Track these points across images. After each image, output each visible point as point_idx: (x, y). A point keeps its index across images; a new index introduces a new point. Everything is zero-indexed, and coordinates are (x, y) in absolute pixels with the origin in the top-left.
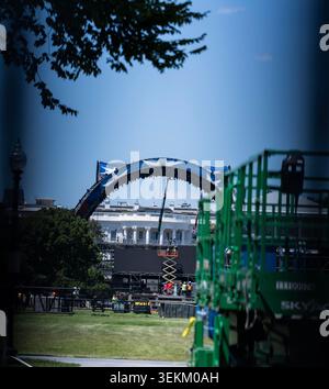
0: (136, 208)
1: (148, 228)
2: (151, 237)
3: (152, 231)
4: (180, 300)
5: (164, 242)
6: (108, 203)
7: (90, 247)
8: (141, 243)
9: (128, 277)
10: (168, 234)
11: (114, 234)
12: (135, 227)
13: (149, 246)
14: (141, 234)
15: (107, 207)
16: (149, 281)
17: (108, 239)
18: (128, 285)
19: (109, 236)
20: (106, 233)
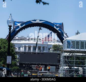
0: (28, 38)
1: (32, 46)
2: (33, 49)
3: (33, 47)
4: (46, 73)
5: (38, 51)
6: (17, 36)
7: (13, 53)
8: (29, 52)
9: (25, 64)
10: (39, 48)
11: (19, 48)
12: (27, 45)
13: (33, 53)
14: (29, 48)
15: (17, 38)
16: (33, 66)
17: (17, 50)
18: (25, 67)
19: (18, 49)
20: (17, 48)
